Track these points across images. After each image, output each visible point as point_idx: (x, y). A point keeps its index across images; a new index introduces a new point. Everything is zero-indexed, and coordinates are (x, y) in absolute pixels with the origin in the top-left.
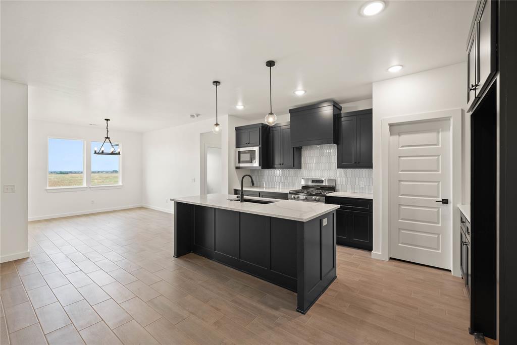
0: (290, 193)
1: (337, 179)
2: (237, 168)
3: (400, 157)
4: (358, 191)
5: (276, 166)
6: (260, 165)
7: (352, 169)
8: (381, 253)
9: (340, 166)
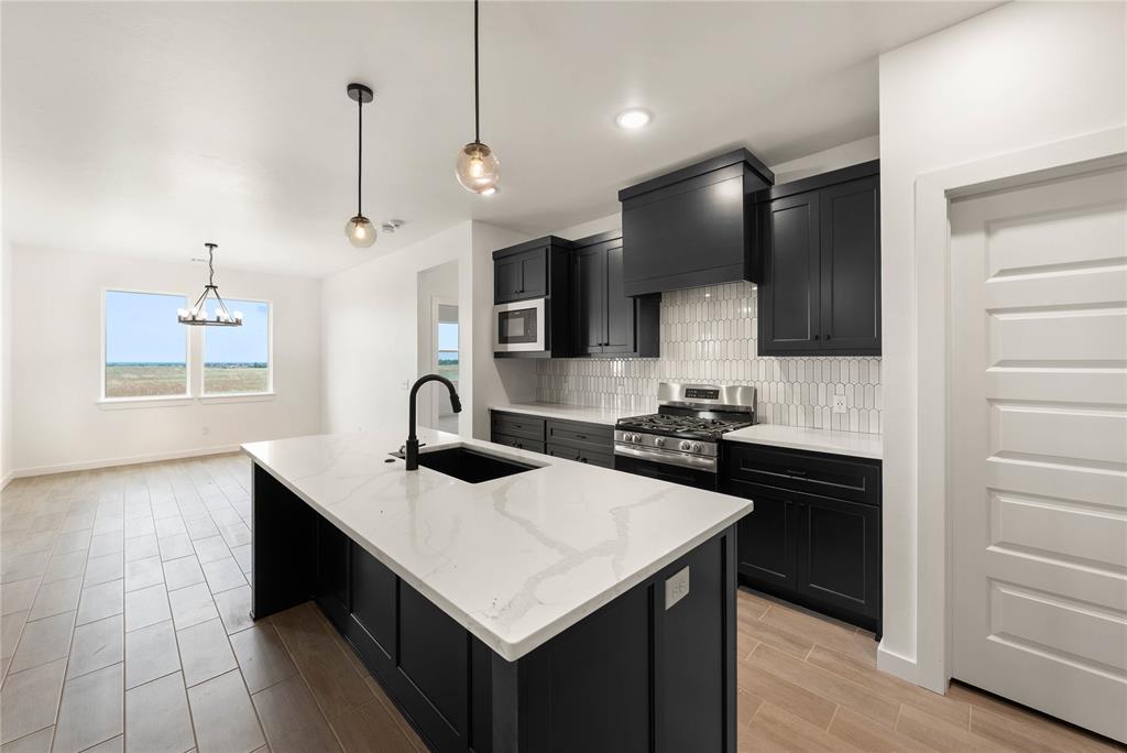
0: (618, 427)
1: (758, 386)
2: (497, 355)
3: (991, 312)
4: (827, 426)
5: (590, 350)
6: (547, 348)
7: (806, 358)
8: (914, 661)
9: (765, 349)
